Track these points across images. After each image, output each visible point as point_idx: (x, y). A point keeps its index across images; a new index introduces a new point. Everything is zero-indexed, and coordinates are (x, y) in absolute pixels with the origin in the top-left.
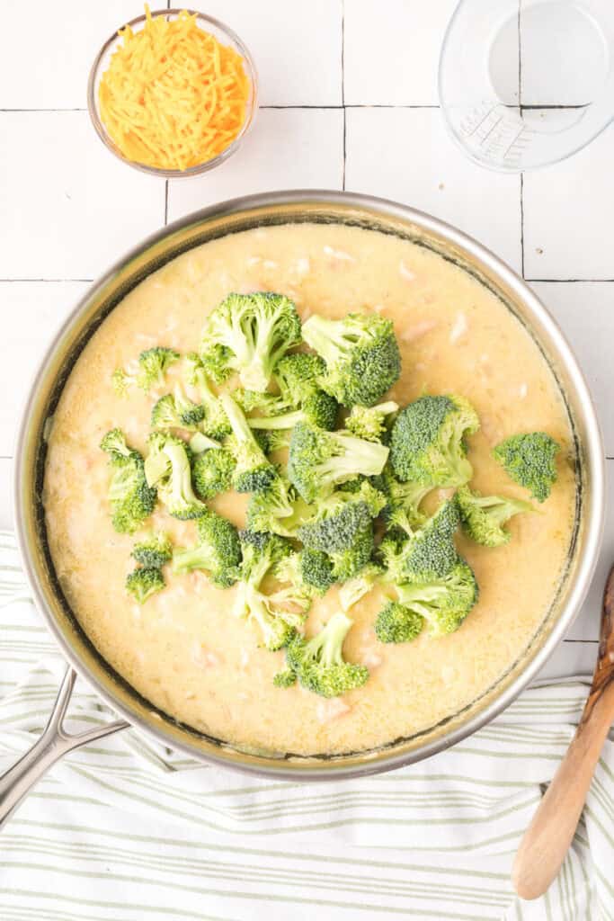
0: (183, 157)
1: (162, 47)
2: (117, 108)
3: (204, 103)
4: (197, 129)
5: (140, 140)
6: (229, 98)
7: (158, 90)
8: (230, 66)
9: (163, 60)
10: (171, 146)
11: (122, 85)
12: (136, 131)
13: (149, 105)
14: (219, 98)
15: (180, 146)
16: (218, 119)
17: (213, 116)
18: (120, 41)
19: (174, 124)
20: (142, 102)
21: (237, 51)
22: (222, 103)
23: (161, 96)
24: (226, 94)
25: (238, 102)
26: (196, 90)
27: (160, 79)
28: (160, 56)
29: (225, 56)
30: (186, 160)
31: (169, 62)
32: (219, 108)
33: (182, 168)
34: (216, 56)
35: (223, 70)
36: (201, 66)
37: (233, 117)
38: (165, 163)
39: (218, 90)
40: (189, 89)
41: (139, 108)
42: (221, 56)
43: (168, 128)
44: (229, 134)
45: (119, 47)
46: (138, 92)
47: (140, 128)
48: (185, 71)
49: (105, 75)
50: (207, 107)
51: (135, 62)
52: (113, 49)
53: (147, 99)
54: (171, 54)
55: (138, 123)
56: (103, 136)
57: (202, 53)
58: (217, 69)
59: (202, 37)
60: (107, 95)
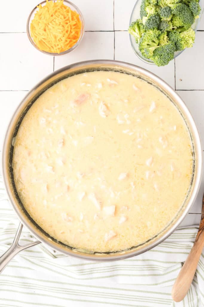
0: (59, 49)
1: (52, 11)
2: (37, 32)
3: (66, 30)
4: (64, 39)
5: (44, 43)
6: (74, 29)
7: (50, 26)
8: (75, 17)
9: (52, 16)
10: (55, 45)
11: (38, 24)
12: (43, 40)
13: (47, 31)
14: (71, 28)
15: (58, 45)
16: (71, 36)
17: (69, 35)
18: (37, 9)
19: (55, 37)
20: (45, 30)
21: (77, 13)
22: (72, 31)
23: (51, 28)
24: (74, 27)
25: (78, 30)
26: (63, 26)
27: (51, 22)
28: (51, 14)
29: (73, 14)
30: (60, 50)
31: (54, 16)
32: (71, 32)
33: (59, 53)
34: (70, 14)
35: (73, 19)
36: (65, 18)
37: (76, 35)
38: (53, 51)
39: (71, 26)
40: (61, 25)
41: (44, 32)
42: (72, 14)
43: (53, 39)
44: (75, 41)
45: (37, 11)
46: (44, 26)
47: (44, 39)
48: (59, 20)
49: (32, 21)
50: (67, 32)
51: (43, 16)
52: (35, 12)
53: (47, 29)
54: (55, 14)
55: (44, 37)
56: (32, 43)
57: (65, 14)
58: (70, 19)
59: (65, 8)
60: (33, 28)
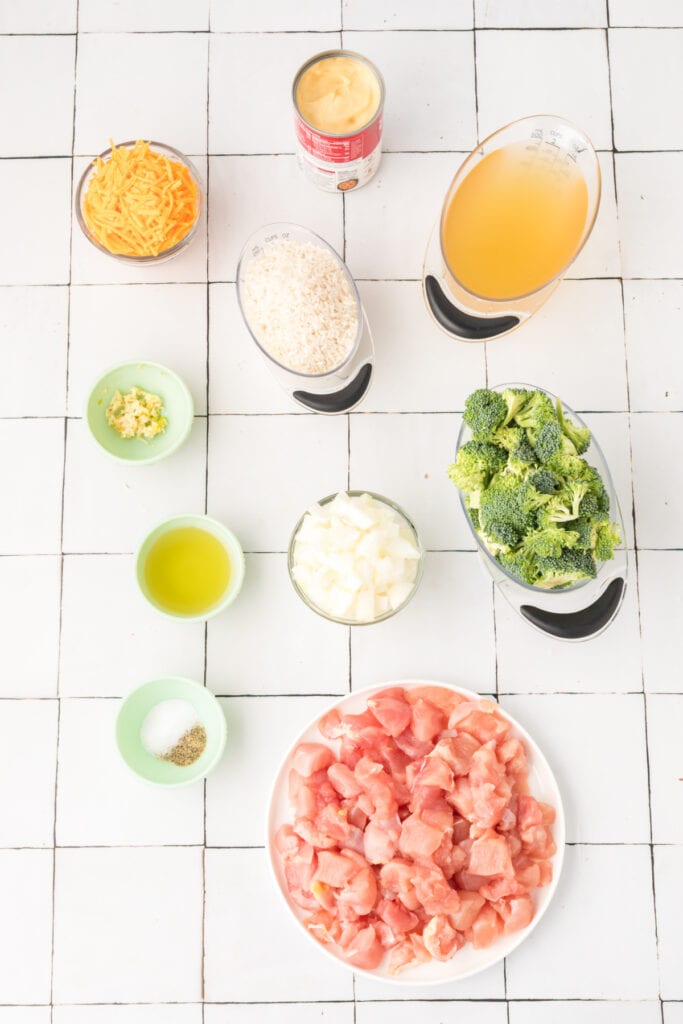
0: (153, 245)
1: (126, 167)
2: (99, 216)
3: (164, 202)
4: (161, 221)
5: (120, 237)
6: (182, 197)
7: (129, 198)
8: (179, 173)
9: (129, 177)
10: (143, 238)
11: (101, 200)
12: (116, 232)
13: (124, 210)
14: (175, 197)
15: (151, 238)
16: (176, 215)
17: (172, 212)
18: (94, 170)
19: (143, 221)
20: (118, 210)
21: (184, 166)
22: (178, 202)
23: (132, 202)
24: (179, 194)
25: (190, 199)
26: (157, 194)
27: (129, 190)
28: (126, 172)
29: (175, 168)
30: (157, 247)
31: (134, 177)
32: (175, 205)
33: (155, 254)
34: (168, 168)
35: (175, 177)
36: (158, 177)
37: (188, 212)
38: (141, 253)
39: (173, 193)
40: (151, 193)
41: (117, 214)
42: (172, 168)
43: (140, 225)
44: (187, 225)
45: (94, 174)
46: (114, 200)
47: (119, 229)
48: (147, 181)
49: (86, 196)
50: (167, 204)
51: (108, 181)
52: (90, 176)
53: (122, 206)
54: (135, 172)
55: (116, 224)
56: (90, 238)
57: (157, 168)
58: (170, 175)
59: (155, 157)
60: (90, 209)
